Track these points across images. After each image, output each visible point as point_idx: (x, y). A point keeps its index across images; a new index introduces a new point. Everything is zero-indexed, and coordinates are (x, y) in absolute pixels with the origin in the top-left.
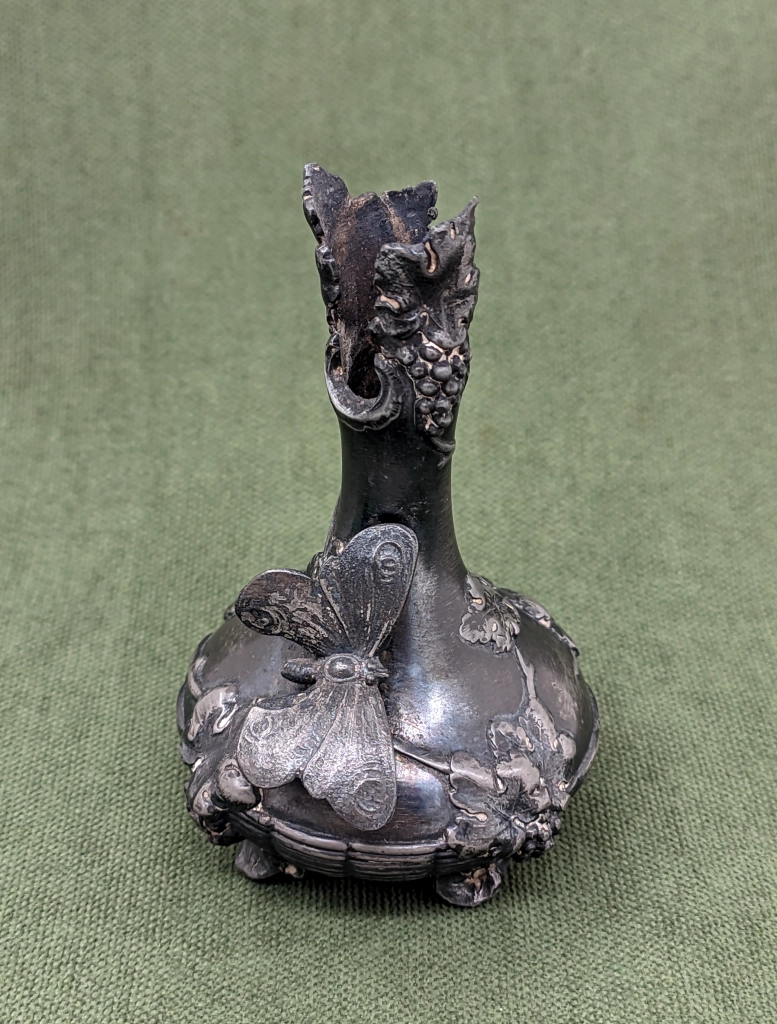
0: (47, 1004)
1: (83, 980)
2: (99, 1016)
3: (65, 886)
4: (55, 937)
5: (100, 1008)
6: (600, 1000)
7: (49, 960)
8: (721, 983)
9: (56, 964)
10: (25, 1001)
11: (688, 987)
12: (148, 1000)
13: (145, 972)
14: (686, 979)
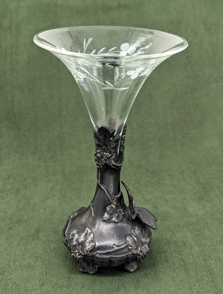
0: (52, 257)
1: (58, 253)
2: (62, 258)
3: (53, 238)
4: (52, 246)
6: (156, 254)
7: (51, 250)
8: (179, 251)
9: (53, 251)
10: (47, 256)
11: (172, 252)
14: (172, 251)
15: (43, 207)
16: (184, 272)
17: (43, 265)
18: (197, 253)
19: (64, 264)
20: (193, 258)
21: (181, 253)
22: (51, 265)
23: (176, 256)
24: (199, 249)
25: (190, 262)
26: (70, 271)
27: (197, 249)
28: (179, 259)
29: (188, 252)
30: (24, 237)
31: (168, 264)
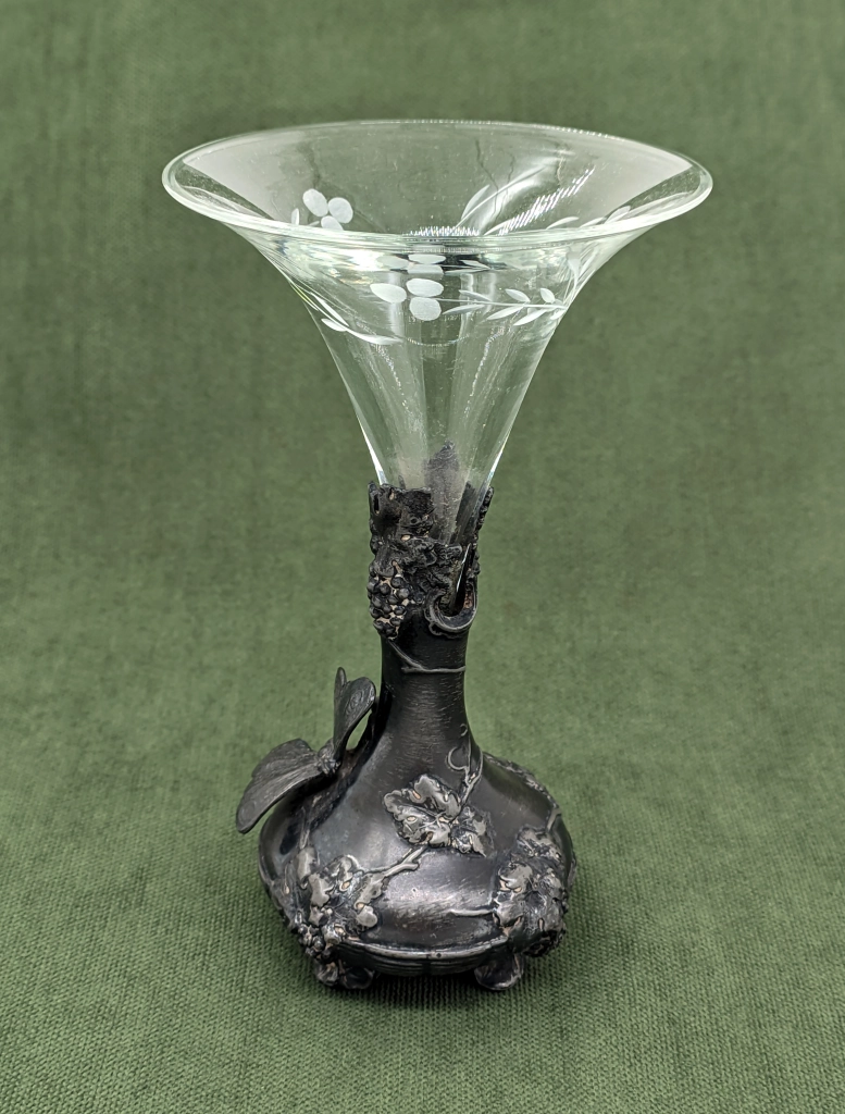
0: (186, 979)
1: (211, 965)
2: (223, 988)
3: (195, 906)
4: (190, 937)
5: (224, 982)
6: (575, 993)
7: (187, 952)
8: (659, 985)
9: (191, 954)
10: (171, 976)
11: (636, 987)
12: (258, 980)
13: (255, 962)
14: (635, 982)
15: (171, 777)
16: (672, 1068)
17: (151, 1012)
18: (728, 995)
19: (229, 1010)
20: (710, 1015)
21: (668, 994)
22: (180, 1010)
23: (648, 1002)
24: (737, 980)
25: (699, 1028)
26: (248, 1038)
27: (732, 977)
28: (656, 1014)
29: (693, 989)
30: (90, 893)
31: (613, 1031)
